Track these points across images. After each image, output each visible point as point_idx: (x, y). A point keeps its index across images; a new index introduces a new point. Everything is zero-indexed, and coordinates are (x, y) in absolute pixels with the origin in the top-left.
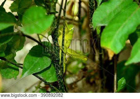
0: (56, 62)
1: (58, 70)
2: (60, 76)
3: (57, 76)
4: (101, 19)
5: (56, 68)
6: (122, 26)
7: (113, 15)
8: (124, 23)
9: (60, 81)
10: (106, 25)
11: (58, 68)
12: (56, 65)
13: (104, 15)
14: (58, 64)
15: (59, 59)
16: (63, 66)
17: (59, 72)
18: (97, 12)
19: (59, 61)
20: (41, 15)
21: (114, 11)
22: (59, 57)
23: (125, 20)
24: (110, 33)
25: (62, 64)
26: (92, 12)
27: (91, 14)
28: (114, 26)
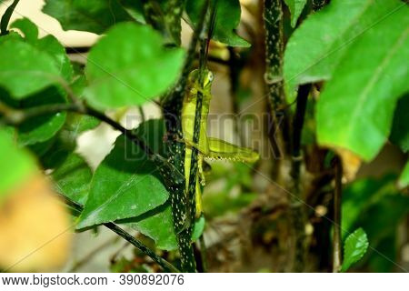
0: (175, 189)
1: (179, 214)
2: (185, 231)
3: (176, 230)
4: (309, 63)
5: (175, 206)
6: (375, 79)
7: (343, 48)
8: (380, 69)
9: (183, 243)
10: (326, 78)
11: (182, 207)
12: (175, 200)
13: (317, 51)
14: (181, 195)
15: (184, 181)
16: (195, 203)
17: (183, 218)
18: (295, 43)
19: (182, 186)
20: (147, 50)
21: (346, 36)
22: (183, 173)
23: (381, 59)
24: (342, 102)
25: (192, 195)
26: (274, 37)
27: (271, 42)
28: (352, 78)
